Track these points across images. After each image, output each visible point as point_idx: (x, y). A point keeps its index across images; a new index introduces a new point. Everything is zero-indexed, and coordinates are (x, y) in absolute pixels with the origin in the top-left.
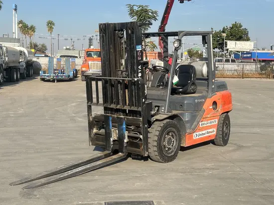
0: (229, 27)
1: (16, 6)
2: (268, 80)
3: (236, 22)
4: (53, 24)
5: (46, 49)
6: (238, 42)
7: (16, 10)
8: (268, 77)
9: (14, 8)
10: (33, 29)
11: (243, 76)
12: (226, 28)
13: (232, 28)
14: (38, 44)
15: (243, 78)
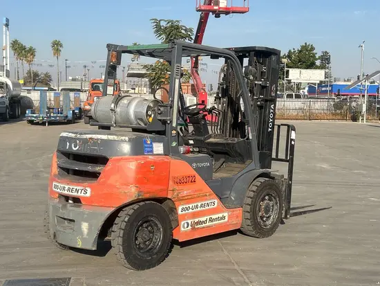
0: (296, 50)
1: (7, 20)
2: (344, 122)
3: (306, 44)
4: (61, 46)
5: (51, 80)
6: (304, 71)
7: (7, 25)
8: (344, 118)
9: (5, 22)
10: (32, 52)
11: (311, 117)
12: (292, 51)
13: (300, 51)
14: (40, 73)
15: (310, 120)
